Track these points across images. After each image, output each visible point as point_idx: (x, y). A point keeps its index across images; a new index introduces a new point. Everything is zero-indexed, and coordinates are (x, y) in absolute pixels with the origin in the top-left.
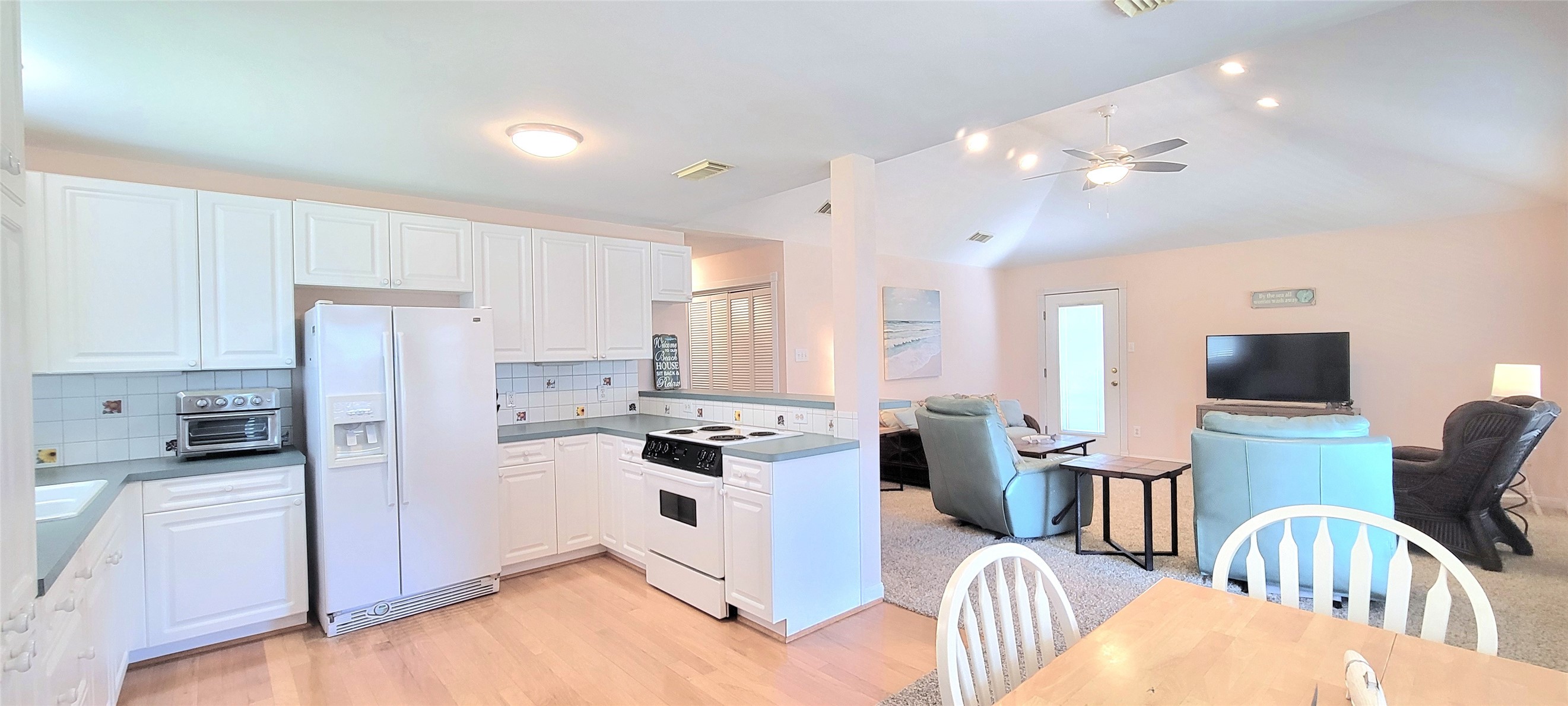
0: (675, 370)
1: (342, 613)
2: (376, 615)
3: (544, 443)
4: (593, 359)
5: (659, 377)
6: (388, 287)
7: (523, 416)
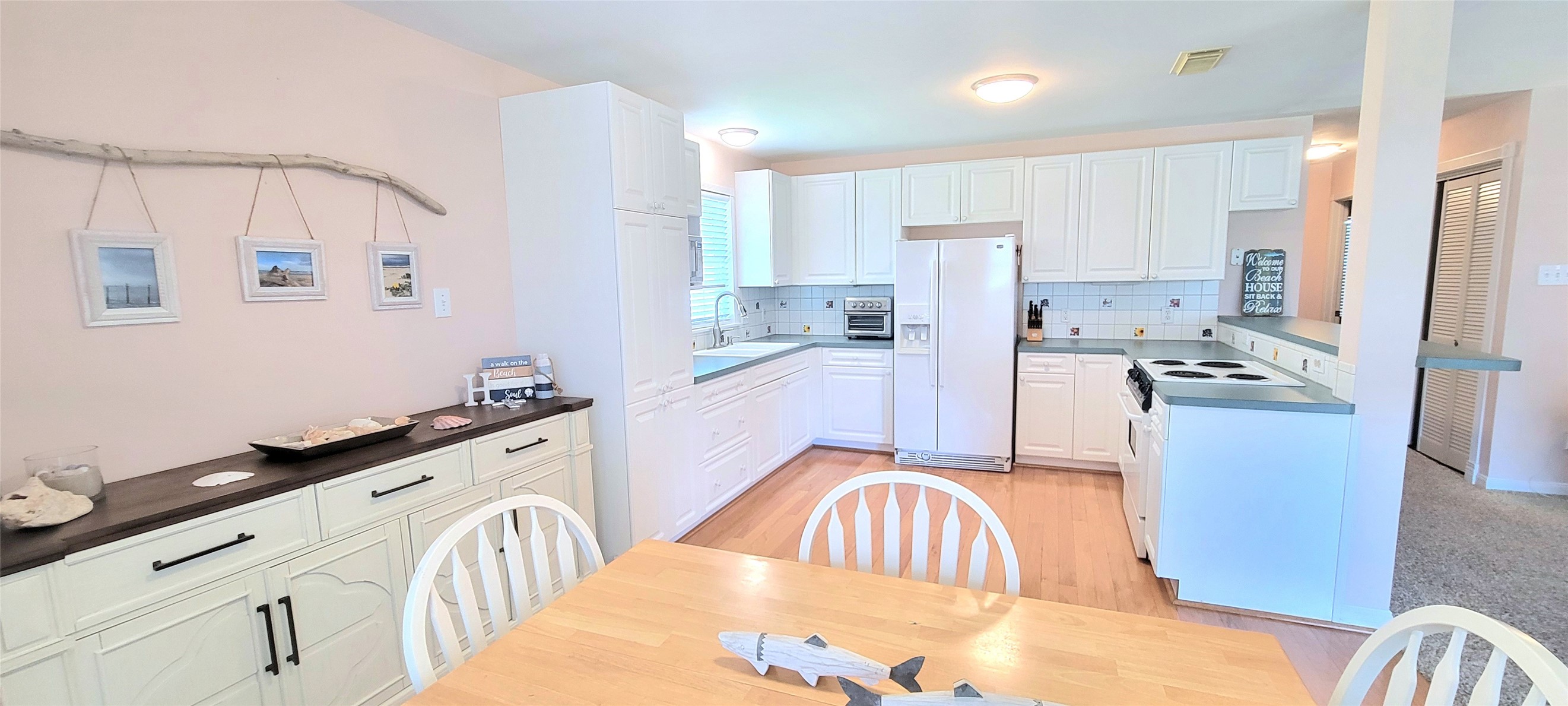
0: (1276, 293)
1: (902, 450)
2: (922, 459)
3: (1064, 357)
4: (1141, 280)
5: (1248, 300)
6: (958, 223)
7: (1076, 331)
